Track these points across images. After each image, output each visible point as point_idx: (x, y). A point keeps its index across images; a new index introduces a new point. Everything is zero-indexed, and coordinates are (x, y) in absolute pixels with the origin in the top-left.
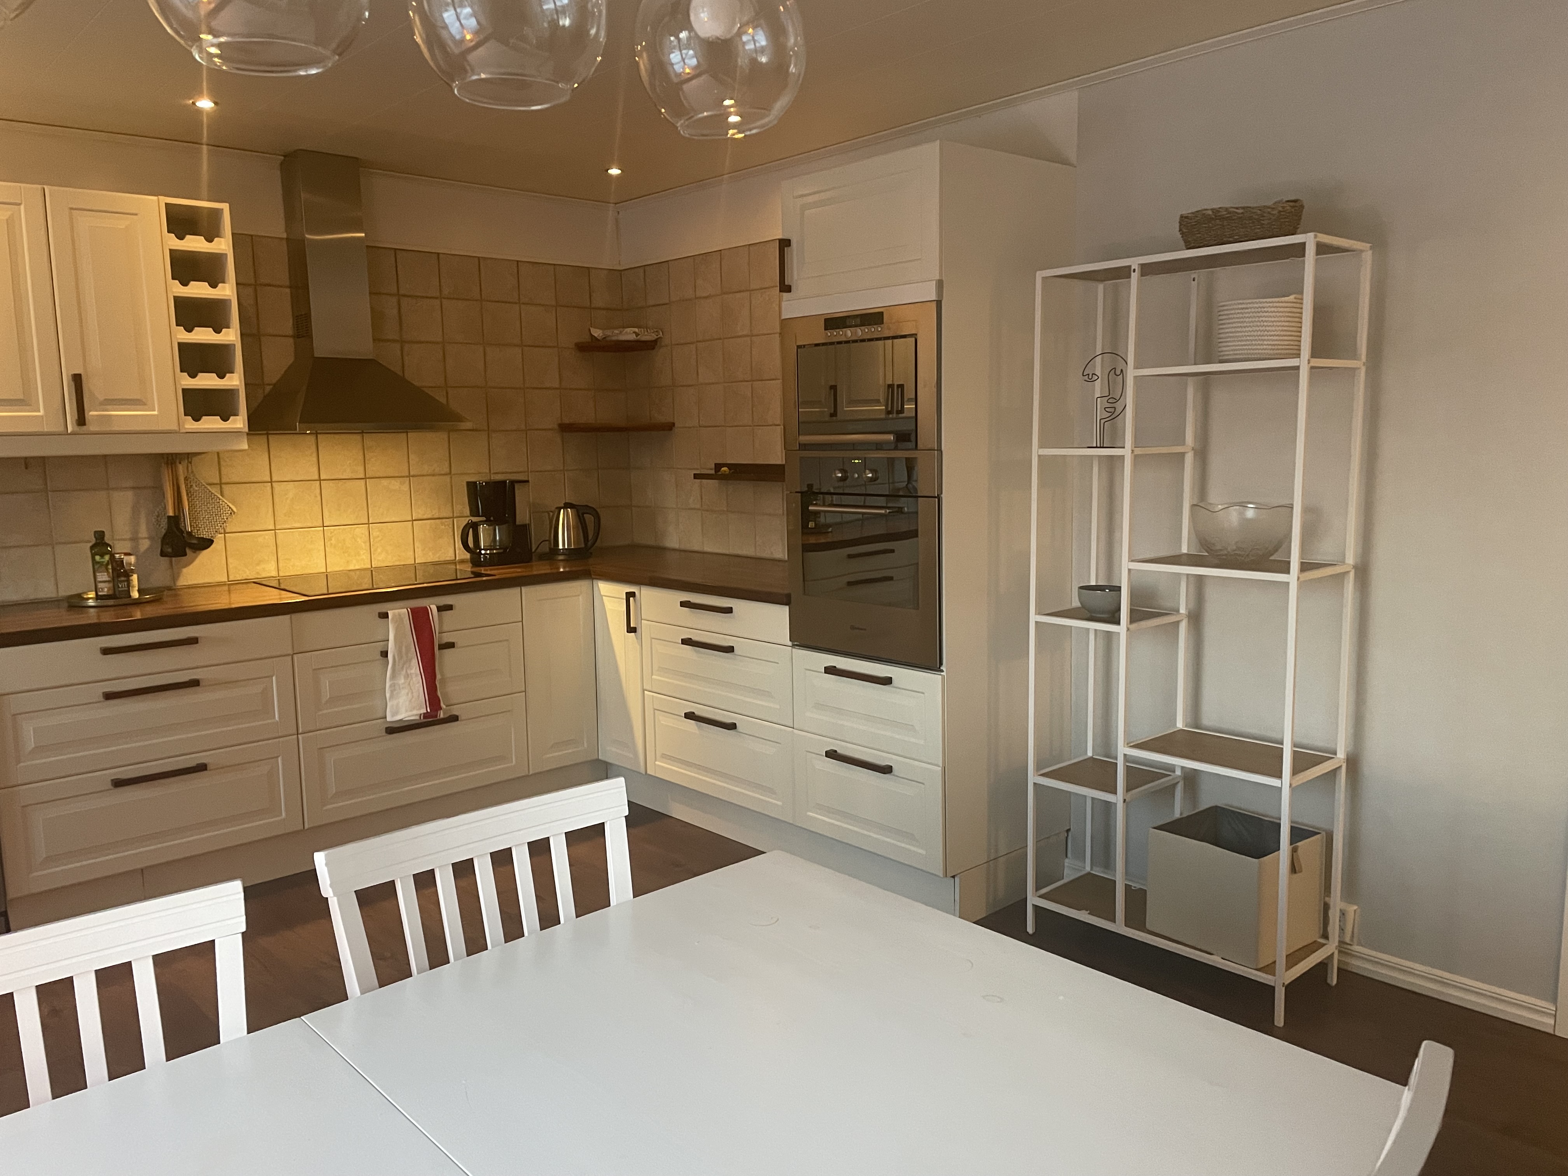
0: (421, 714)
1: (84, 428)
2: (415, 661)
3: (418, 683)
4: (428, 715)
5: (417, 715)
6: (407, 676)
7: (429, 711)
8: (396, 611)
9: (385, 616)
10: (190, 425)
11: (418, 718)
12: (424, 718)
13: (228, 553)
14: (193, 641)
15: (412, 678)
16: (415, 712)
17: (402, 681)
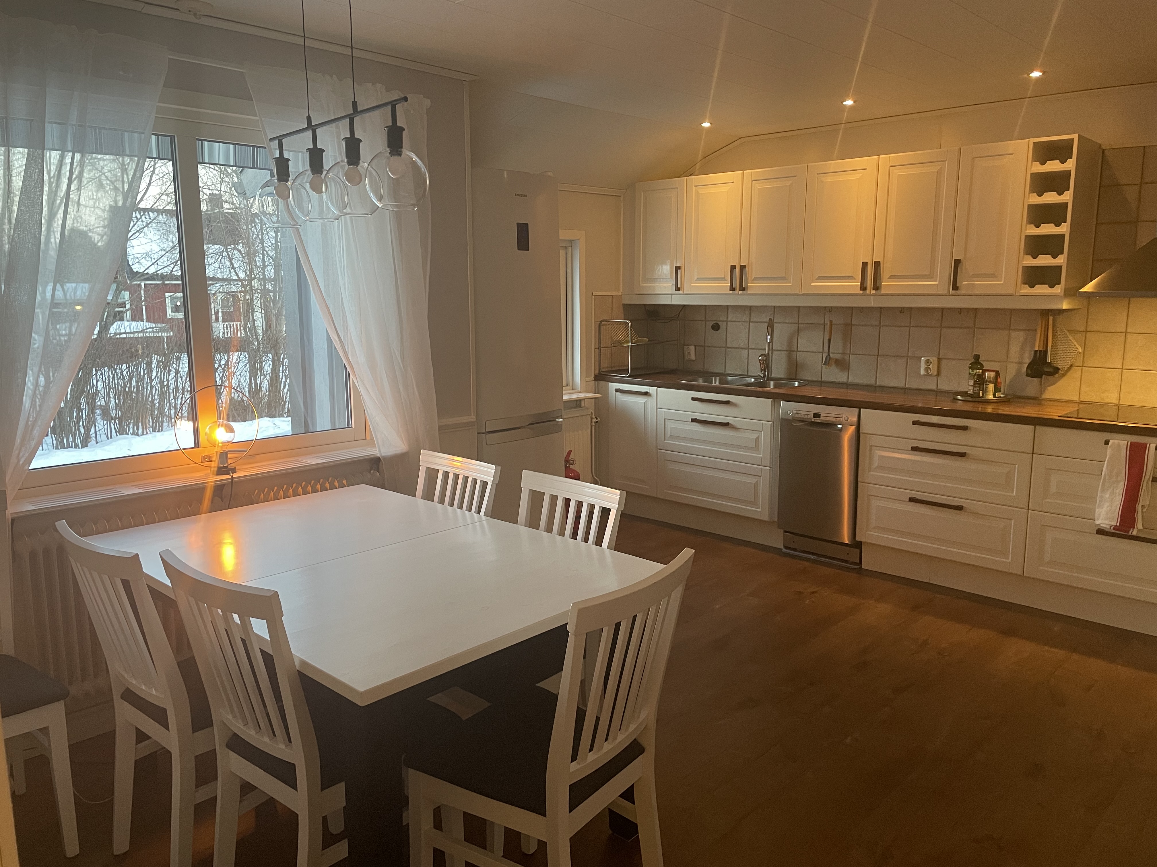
0: (1112, 525)
1: (958, 292)
2: (1122, 484)
3: (1119, 501)
4: (1117, 527)
5: (1108, 524)
6: (1112, 493)
7: (1118, 525)
8: (1116, 441)
9: (1107, 443)
10: (1026, 290)
11: (1108, 527)
12: (1114, 529)
13: (1082, 381)
14: (965, 428)
15: (1116, 496)
16: (1107, 522)
17: (1107, 496)
